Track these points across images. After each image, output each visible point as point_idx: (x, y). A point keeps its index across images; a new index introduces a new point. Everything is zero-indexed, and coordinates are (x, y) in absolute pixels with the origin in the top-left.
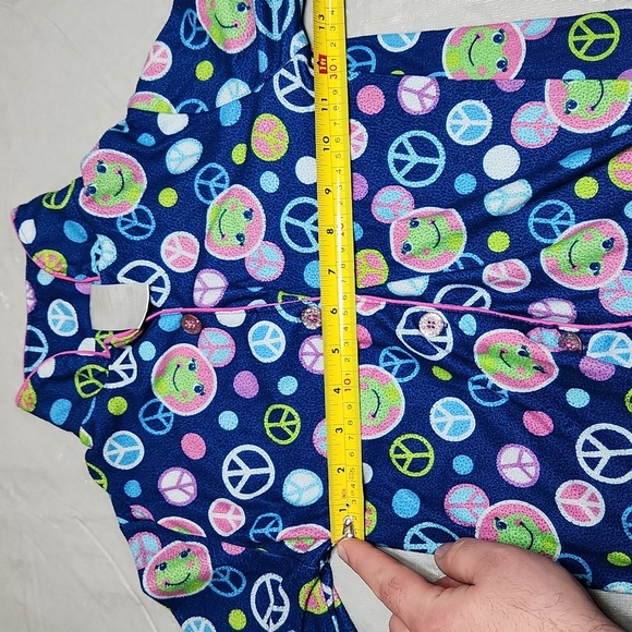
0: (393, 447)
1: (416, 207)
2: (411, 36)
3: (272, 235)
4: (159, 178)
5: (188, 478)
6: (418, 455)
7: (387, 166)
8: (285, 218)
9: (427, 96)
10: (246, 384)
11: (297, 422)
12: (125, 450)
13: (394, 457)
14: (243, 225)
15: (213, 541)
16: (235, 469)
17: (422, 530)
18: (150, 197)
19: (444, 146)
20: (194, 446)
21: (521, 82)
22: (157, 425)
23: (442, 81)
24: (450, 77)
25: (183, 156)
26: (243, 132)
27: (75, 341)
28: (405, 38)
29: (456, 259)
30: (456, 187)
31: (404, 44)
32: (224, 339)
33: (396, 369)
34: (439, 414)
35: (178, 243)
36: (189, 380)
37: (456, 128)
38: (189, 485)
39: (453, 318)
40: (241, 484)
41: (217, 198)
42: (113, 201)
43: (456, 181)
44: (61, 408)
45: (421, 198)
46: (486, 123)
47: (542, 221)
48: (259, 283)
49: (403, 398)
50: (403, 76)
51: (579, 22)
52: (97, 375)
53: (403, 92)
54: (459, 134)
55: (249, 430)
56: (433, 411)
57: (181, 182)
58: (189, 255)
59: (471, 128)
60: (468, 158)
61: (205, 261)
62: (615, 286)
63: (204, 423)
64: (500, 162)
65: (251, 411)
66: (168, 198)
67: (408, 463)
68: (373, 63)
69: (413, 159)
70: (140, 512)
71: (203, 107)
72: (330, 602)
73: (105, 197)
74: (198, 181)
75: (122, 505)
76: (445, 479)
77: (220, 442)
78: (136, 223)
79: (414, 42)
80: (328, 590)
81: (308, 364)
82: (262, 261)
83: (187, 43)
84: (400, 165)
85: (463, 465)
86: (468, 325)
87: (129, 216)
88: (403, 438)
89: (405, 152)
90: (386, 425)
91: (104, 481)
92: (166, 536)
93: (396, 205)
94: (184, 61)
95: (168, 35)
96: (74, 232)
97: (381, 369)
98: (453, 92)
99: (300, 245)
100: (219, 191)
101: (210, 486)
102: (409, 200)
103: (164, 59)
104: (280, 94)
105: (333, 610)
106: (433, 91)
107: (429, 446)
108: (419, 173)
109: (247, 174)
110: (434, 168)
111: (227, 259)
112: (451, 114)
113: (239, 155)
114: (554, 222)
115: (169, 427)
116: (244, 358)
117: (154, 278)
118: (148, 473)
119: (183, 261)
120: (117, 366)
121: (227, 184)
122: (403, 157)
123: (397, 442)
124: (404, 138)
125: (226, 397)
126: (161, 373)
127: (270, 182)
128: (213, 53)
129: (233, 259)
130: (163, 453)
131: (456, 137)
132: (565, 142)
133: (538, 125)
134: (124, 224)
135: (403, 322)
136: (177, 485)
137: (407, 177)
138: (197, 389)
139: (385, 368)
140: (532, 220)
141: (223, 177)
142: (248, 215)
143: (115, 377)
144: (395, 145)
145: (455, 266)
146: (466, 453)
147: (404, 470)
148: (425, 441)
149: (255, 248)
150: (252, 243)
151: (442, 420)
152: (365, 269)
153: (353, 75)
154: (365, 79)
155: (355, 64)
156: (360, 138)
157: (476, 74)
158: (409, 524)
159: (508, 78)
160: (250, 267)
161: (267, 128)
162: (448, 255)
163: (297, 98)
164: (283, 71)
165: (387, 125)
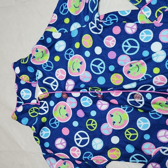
0: (126, 132)
1: (131, 61)
3: (88, 69)
4: (53, 53)
5: (64, 141)
6: (133, 134)
7: (122, 49)
8: (92, 64)
9: (133, 28)
10: (81, 114)
11: (96, 124)
12: (46, 133)
13: (126, 135)
14: (79, 66)
15: (72, 160)
16: (78, 138)
17: (135, 156)
19: (139, 43)
20: (66, 131)
21: (162, 24)
22: (54, 125)
23: (138, 24)
24: (140, 23)
25: (60, 46)
26: (79, 38)
27: (30, 101)
28: (127, 12)
29: (143, 76)
30: (143, 54)
31: (126, 14)
32: (74, 100)
33: (126, 109)
34: (139, 122)
35: (60, 72)
36: (64, 112)
37: (142, 37)
38: (64, 143)
39: (144, 94)
40: (80, 142)
41: (71, 58)
42: (41, 60)
43: (143, 53)
44: (25, 120)
45: (132, 58)
46: (152, 36)
48: (84, 83)
49: (128, 118)
50: (126, 23)
52: (36, 110)
53: (126, 28)
54: (143, 39)
55: (82, 127)
56: (138, 121)
57: (61, 54)
58: (63, 75)
59: (147, 37)
60: (146, 46)
61: (68, 77)
63: (68, 125)
64: (156, 47)
65: (82, 121)
66: (57, 59)
67: (130, 136)
68: (117, 19)
69: (130, 47)
70: (49, 151)
71: (66, 31)
73: (38, 59)
74: (66, 54)
75: (44, 149)
76: (142, 141)
77: (73, 130)
78: (47, 66)
79: (129, 13)
81: (99, 107)
82: (85, 77)
83: (62, 13)
84: (126, 48)
85: (147, 137)
86: (149, 96)
87: (45, 64)
88: (128, 129)
89: (127, 45)
90: (124, 125)
91: (39, 142)
92: (57, 159)
93: (125, 61)
94: (61, 19)
95: (57, 11)
96: (30, 69)
97: (122, 109)
98: (141, 27)
99: (96, 72)
100: (71, 56)
101: (70, 143)
102: (129, 59)
103: (55, 18)
104: (91, 28)
106: (135, 27)
107: (136, 132)
108: (132, 51)
109: (81, 51)
110: (136, 49)
111: (74, 76)
112: (141, 33)
113: (77, 45)
115: (58, 126)
116: (80, 106)
117: (54, 82)
118: (52, 139)
119: (62, 77)
120: (42, 107)
121: (74, 54)
122: (126, 46)
123: (127, 130)
124: (127, 41)
125: (75, 117)
126: (56, 110)
127: (87, 54)
128: (69, 15)
129: (76, 76)
130: (56, 134)
133: (167, 36)
134: (44, 66)
136: (60, 143)
137: (128, 52)
138: (66, 115)
139: (123, 109)
140: (166, 64)
141: (72, 52)
142: (81, 63)
143: (42, 111)
144: (124, 43)
145: (143, 78)
146: (148, 134)
147: (129, 139)
148: (135, 130)
149: (83, 73)
150: (82, 71)
151: (140, 124)
152: (116, 79)
153: (112, 23)
154: (115, 24)
155: (111, 20)
156: (113, 41)
157: (148, 22)
158: (131, 154)
159: (158, 23)
160: (81, 78)
161: (87, 39)
162: (141, 74)
163: (95, 30)
164: (92, 22)
165: (122, 37)
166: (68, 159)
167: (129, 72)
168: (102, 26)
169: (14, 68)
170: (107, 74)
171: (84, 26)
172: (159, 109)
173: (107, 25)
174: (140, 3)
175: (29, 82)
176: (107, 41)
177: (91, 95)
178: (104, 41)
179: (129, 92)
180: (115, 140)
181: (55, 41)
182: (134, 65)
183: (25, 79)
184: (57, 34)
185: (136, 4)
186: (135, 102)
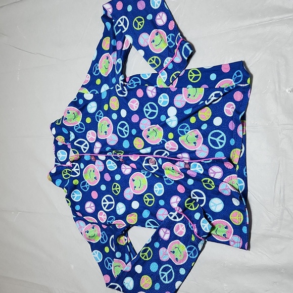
0: (144, 197)
1: (151, 125)
2: (149, 74)
3: (115, 132)
4: (86, 114)
5: (93, 205)
6: (151, 200)
7: (144, 112)
8: (118, 127)
9: (153, 92)
10: (107, 177)
11: (119, 188)
12: (77, 196)
13: (144, 200)
14: (106, 129)
15: (99, 224)
16: (104, 201)
17: (150, 221)
18: (83, 120)
19: (158, 107)
20: (95, 195)
21: (176, 88)
22: (85, 188)
23: (157, 88)
24: (159, 87)
25: (92, 108)
26: (107, 101)
27: (65, 162)
28: (147, 75)
29: (161, 141)
30: (161, 119)
31: (147, 77)
32: (101, 163)
33: (146, 174)
35: (91, 134)
36: (93, 175)
37: (160, 101)
38: (93, 207)
39: (157, 159)
40: (106, 206)
41: (100, 120)
42: (73, 121)
43: (161, 117)
44: (59, 182)
45: (153, 122)
46: (168, 100)
47: (181, 130)
48: (110, 146)
49: (147, 183)
50: (148, 86)
51: (190, 71)
52: (69, 172)
53: (148, 91)
55: (108, 191)
56: (154, 187)
57: (92, 116)
58: (93, 137)
59: (164, 101)
60: (164, 111)
61: (98, 140)
62: (200, 149)
63: (97, 188)
64: (172, 111)
65: (109, 185)
66: (88, 120)
67: (148, 202)
68: (140, 82)
69: (150, 110)
70: (78, 214)
71: (97, 92)
72: (126, 241)
73: (70, 120)
74: (96, 115)
75: (74, 212)
76: (157, 207)
77: (101, 194)
78: (79, 127)
79: (150, 76)
80: (126, 238)
81: (123, 172)
82: (111, 140)
83: (94, 74)
84: (147, 112)
85: (162, 203)
87: (77, 125)
88: (147, 194)
89: (148, 108)
90: (143, 190)
91: (70, 204)
92: (87, 223)
93: (146, 125)
94: (93, 79)
95: (90, 72)
96: (65, 131)
98: (160, 91)
99: (122, 135)
100: (101, 118)
101: (98, 207)
102: (149, 123)
103: (88, 78)
104: (117, 91)
105: (127, 244)
106: (155, 91)
107: (153, 197)
108: (152, 115)
109: (108, 113)
110: (155, 113)
111: (102, 139)
113: (106, 107)
114: (185, 130)
115: (88, 189)
116: (106, 170)
117: (85, 144)
118: (82, 203)
119: (92, 139)
120: (74, 170)
121: (103, 116)
122: (148, 110)
124: (148, 104)
125: (102, 181)
126: (85, 173)
127: (115, 116)
128: (100, 76)
129: (104, 139)
130: (86, 197)
131: (160, 104)
132: (187, 106)
133: (181, 101)
134: (76, 128)
135: (144, 162)
136: (90, 207)
137: (149, 116)
138: (95, 178)
139: (143, 173)
140: (179, 129)
141: (102, 114)
142: (108, 126)
143: (74, 173)
144: (145, 106)
145: (160, 143)
146: (162, 199)
147: (147, 204)
148: (152, 195)
149: (110, 136)
150: (109, 134)
151: (157, 189)
152: (138, 143)
153: (135, 86)
154: (138, 87)
155: (135, 83)
156: (137, 104)
157: (165, 86)
158: (146, 220)
159: (173, 87)
160: (108, 141)
161: (114, 100)
162: (159, 139)
163: (121, 92)
164: (117, 85)
165: (144, 100)
166: (96, 223)
167: (149, 136)
168: (126, 89)
169: (51, 129)
170: (131, 138)
171: (112, 88)
172: (170, 175)
173: (131, 88)
174: (158, 67)
175: (64, 143)
176: (131, 104)
177: (114, 158)
178: (129, 104)
179: (145, 157)
180: (135, 205)
181: (87, 102)
182: (151, 130)
183: (61, 140)
184: (88, 96)
185: (155, 68)
186: (150, 167)
